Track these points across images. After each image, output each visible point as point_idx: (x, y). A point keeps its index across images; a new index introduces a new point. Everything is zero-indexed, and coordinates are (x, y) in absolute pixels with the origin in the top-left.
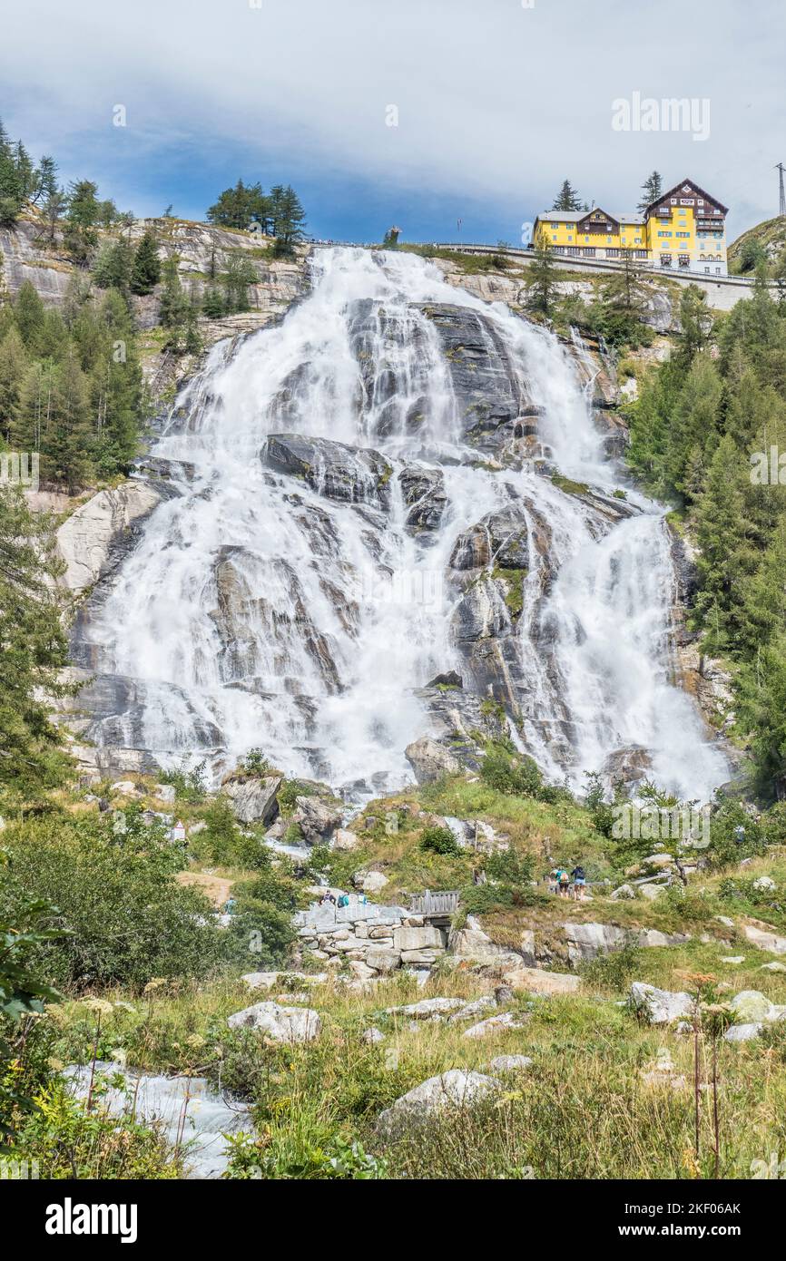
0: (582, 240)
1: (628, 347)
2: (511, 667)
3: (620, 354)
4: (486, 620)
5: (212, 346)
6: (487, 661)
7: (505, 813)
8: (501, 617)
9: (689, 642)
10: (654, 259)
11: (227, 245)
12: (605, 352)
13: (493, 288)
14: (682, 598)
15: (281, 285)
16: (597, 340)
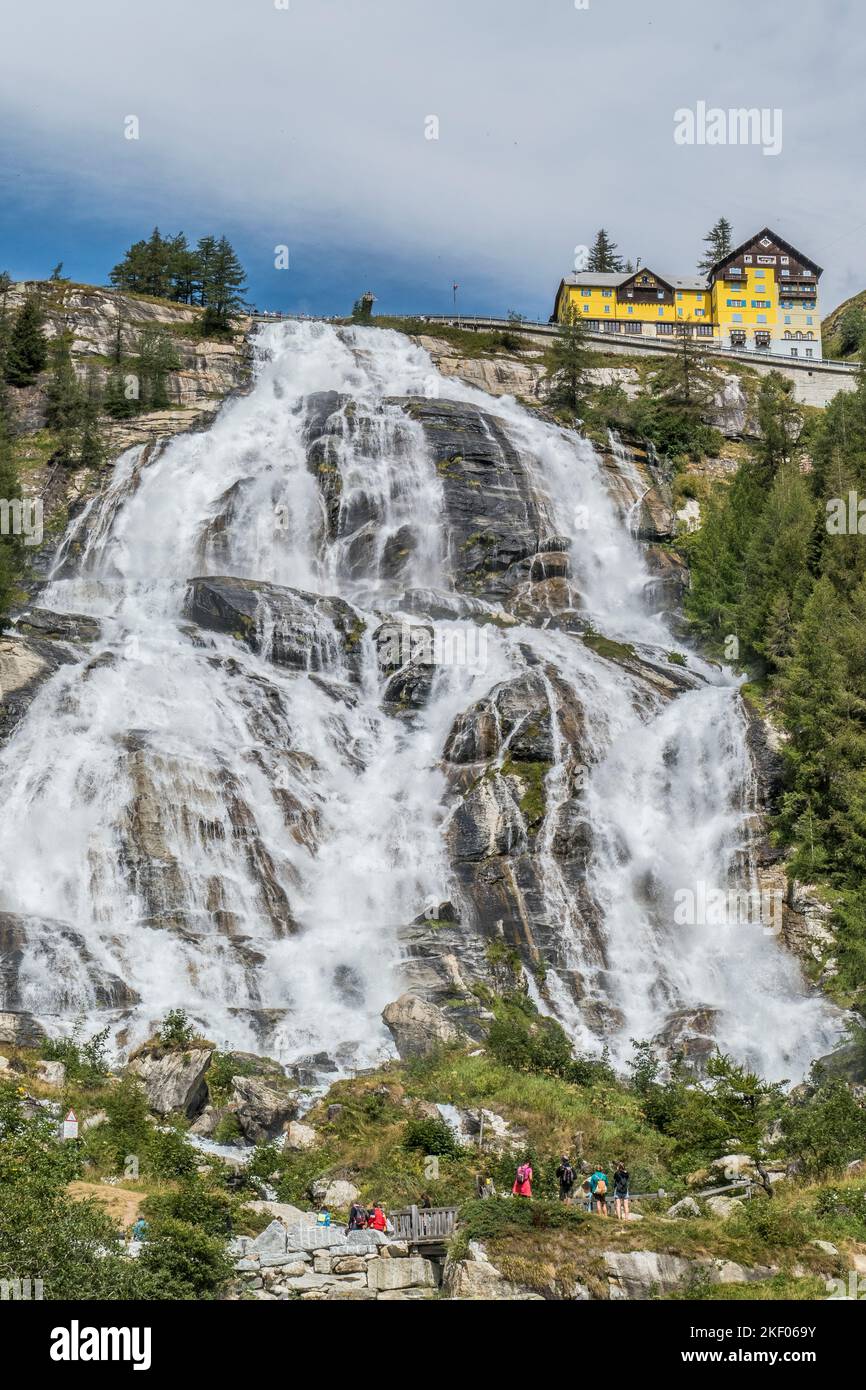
0: (623, 312)
1: (686, 457)
2: (527, 897)
3: (677, 467)
4: (493, 832)
5: (116, 457)
6: (495, 887)
7: (520, 1098)
8: (515, 829)
9: (774, 862)
10: (722, 337)
11: (138, 318)
12: (656, 464)
13: (501, 377)
14: (762, 801)
15: (212, 373)
16: (644, 447)
